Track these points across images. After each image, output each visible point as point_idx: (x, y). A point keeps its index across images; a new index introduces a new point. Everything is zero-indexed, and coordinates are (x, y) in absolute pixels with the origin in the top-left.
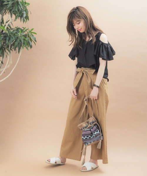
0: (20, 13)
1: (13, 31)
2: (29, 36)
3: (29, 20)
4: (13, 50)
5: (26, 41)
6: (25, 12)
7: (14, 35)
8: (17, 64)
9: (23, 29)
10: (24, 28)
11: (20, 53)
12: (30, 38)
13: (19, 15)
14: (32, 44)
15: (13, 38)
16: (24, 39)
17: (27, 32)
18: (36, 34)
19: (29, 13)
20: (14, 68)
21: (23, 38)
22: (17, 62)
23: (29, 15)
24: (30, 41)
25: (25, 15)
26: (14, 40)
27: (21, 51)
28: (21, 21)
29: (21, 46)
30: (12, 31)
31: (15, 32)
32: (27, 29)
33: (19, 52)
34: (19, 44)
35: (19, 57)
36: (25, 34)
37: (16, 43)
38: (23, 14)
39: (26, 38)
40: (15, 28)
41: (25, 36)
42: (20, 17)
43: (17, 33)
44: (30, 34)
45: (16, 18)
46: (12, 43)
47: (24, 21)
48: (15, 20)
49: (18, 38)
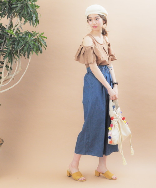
0: (29, 16)
1: (23, 35)
2: (39, 41)
3: (39, 24)
4: (22, 55)
5: (36, 46)
6: (34, 15)
7: (23, 39)
8: (26, 70)
9: (32, 33)
10: (34, 33)
11: (30, 58)
12: (40, 43)
13: (28, 18)
14: (43, 49)
15: (22, 43)
16: (34, 44)
17: (37, 36)
18: (47, 38)
19: (39, 16)
20: (24, 74)
21: (33, 42)
22: (27, 68)
23: (39, 18)
24: (40, 46)
25: (34, 19)
26: (23, 45)
27: (31, 56)
28: (30, 24)
29: (30, 51)
30: (21, 35)
31: (24, 36)
32: (37, 34)
33: (28, 57)
34: (28, 48)
35: (29, 63)
36: (35, 38)
37: (25, 49)
38: (33, 17)
39: (36, 42)
40: (25, 32)
41: (35, 41)
42: (29, 21)
43: (26, 37)
44: (40, 38)
45: (25, 21)
46: (21, 48)
47: (33, 24)
48: (24, 24)
49: (27, 43)
